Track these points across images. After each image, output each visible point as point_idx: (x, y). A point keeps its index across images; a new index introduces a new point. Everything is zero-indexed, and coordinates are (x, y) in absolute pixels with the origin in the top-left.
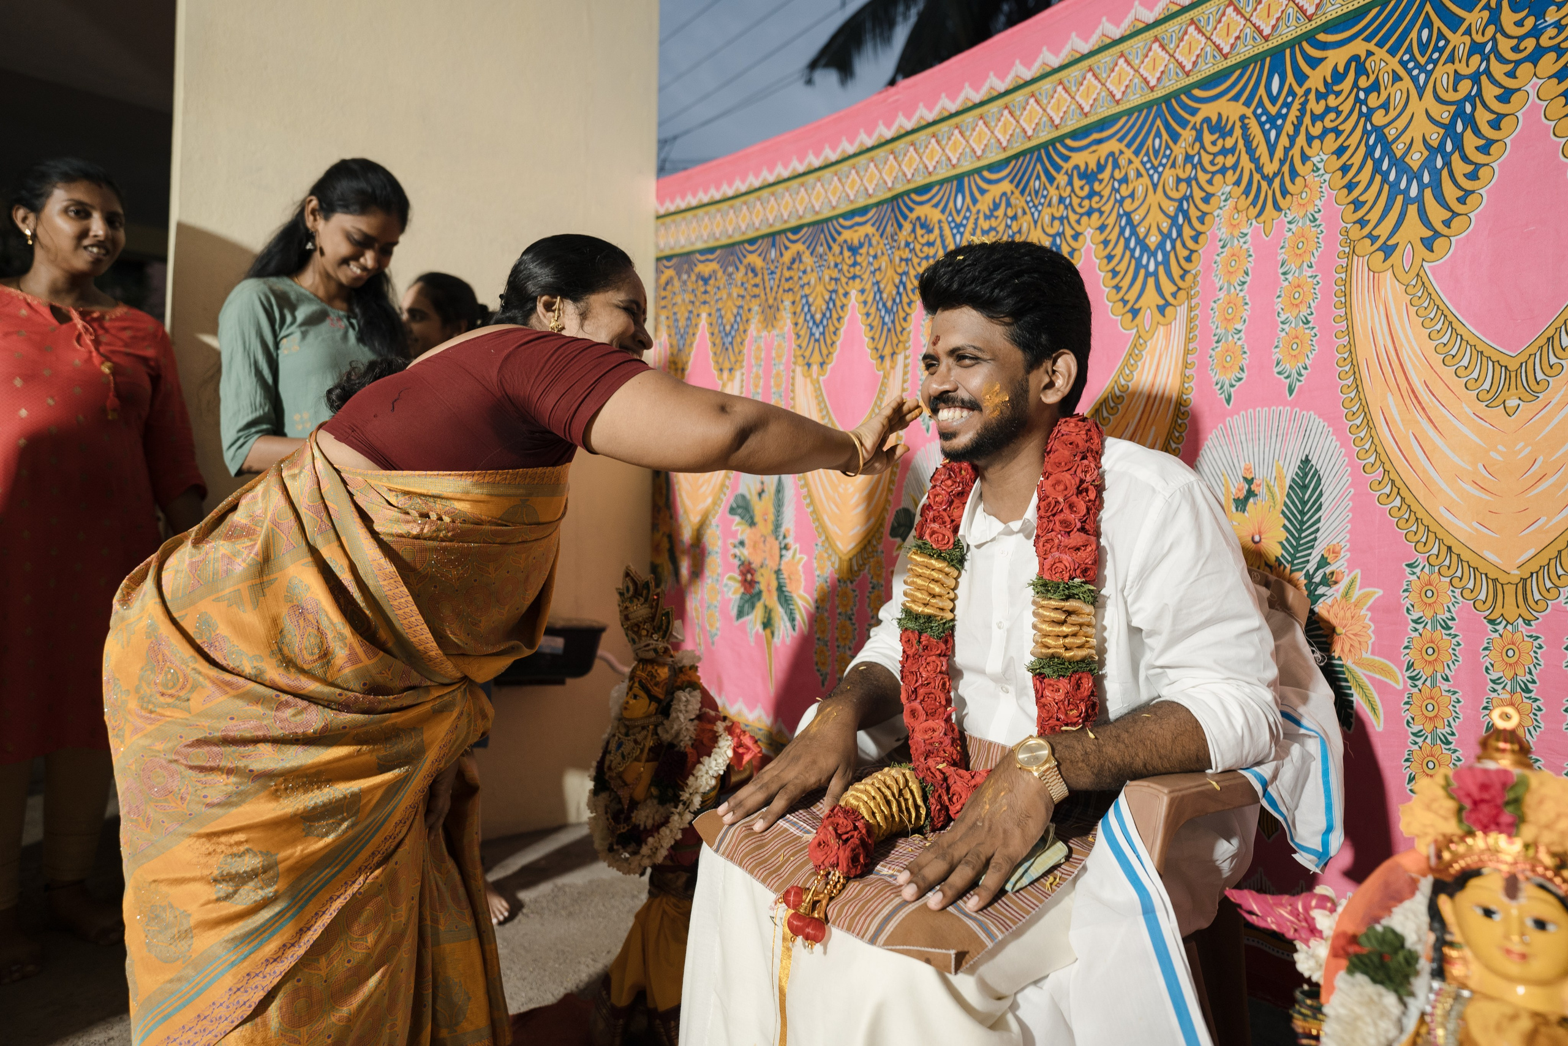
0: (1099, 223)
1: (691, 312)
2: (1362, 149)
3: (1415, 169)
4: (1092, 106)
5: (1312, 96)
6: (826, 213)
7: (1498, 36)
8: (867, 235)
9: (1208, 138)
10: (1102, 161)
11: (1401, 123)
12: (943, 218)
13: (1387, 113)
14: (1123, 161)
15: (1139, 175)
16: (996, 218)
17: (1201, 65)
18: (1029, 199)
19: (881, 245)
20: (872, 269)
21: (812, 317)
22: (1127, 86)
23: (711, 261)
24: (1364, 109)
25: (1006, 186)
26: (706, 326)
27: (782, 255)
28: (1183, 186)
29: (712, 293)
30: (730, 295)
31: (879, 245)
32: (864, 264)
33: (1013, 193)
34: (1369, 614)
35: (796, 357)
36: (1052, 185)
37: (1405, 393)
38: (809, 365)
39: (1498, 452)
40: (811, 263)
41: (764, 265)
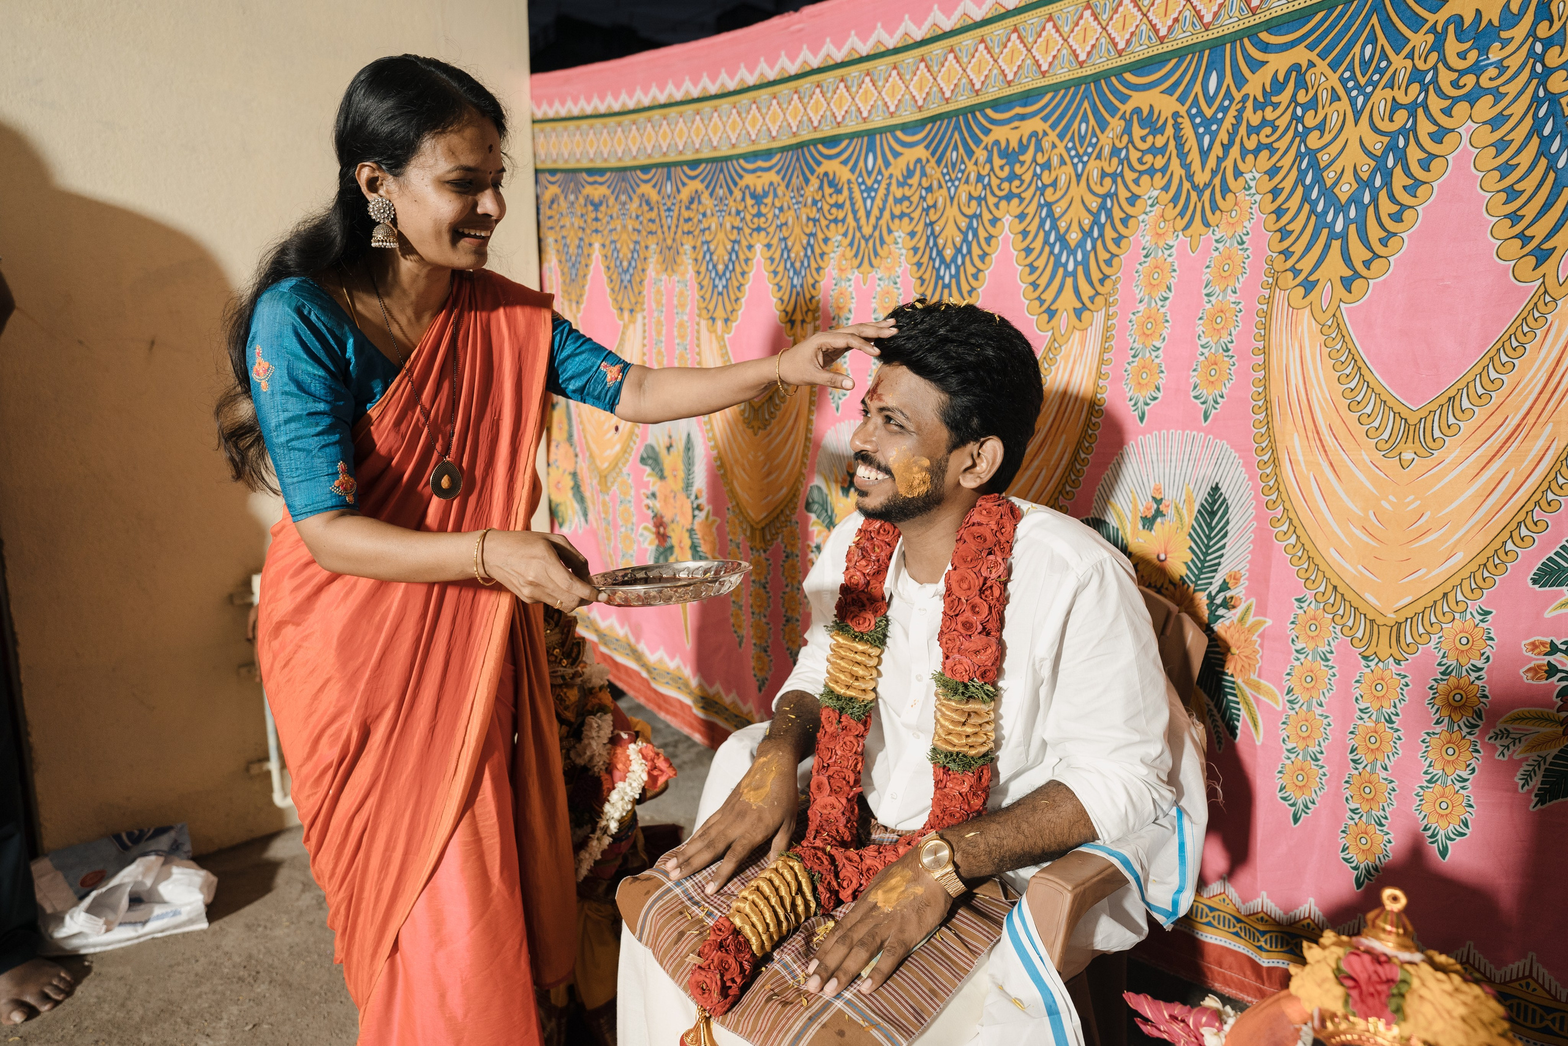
0: (1018, 211)
1: (581, 239)
2: (1294, 173)
3: (1343, 202)
4: (1016, 73)
5: (1249, 104)
6: (725, 151)
7: (1440, 65)
8: (771, 184)
9: (1137, 132)
10: (1025, 141)
11: (1334, 149)
12: (853, 178)
13: (1322, 136)
14: (1046, 144)
15: (1063, 162)
16: (911, 186)
17: (1135, 46)
18: (945, 171)
19: (787, 198)
20: (779, 223)
21: (715, 266)
22: (1054, 57)
23: (601, 184)
24: (1300, 128)
25: (921, 152)
26: (600, 257)
27: (679, 191)
28: (1108, 181)
29: (604, 221)
30: (624, 227)
31: (785, 197)
32: (770, 216)
33: (928, 161)
34: (1259, 641)
35: (699, 309)
36: (970, 159)
37: (1310, 434)
38: (713, 319)
39: (1389, 502)
40: (711, 206)
41: (660, 199)
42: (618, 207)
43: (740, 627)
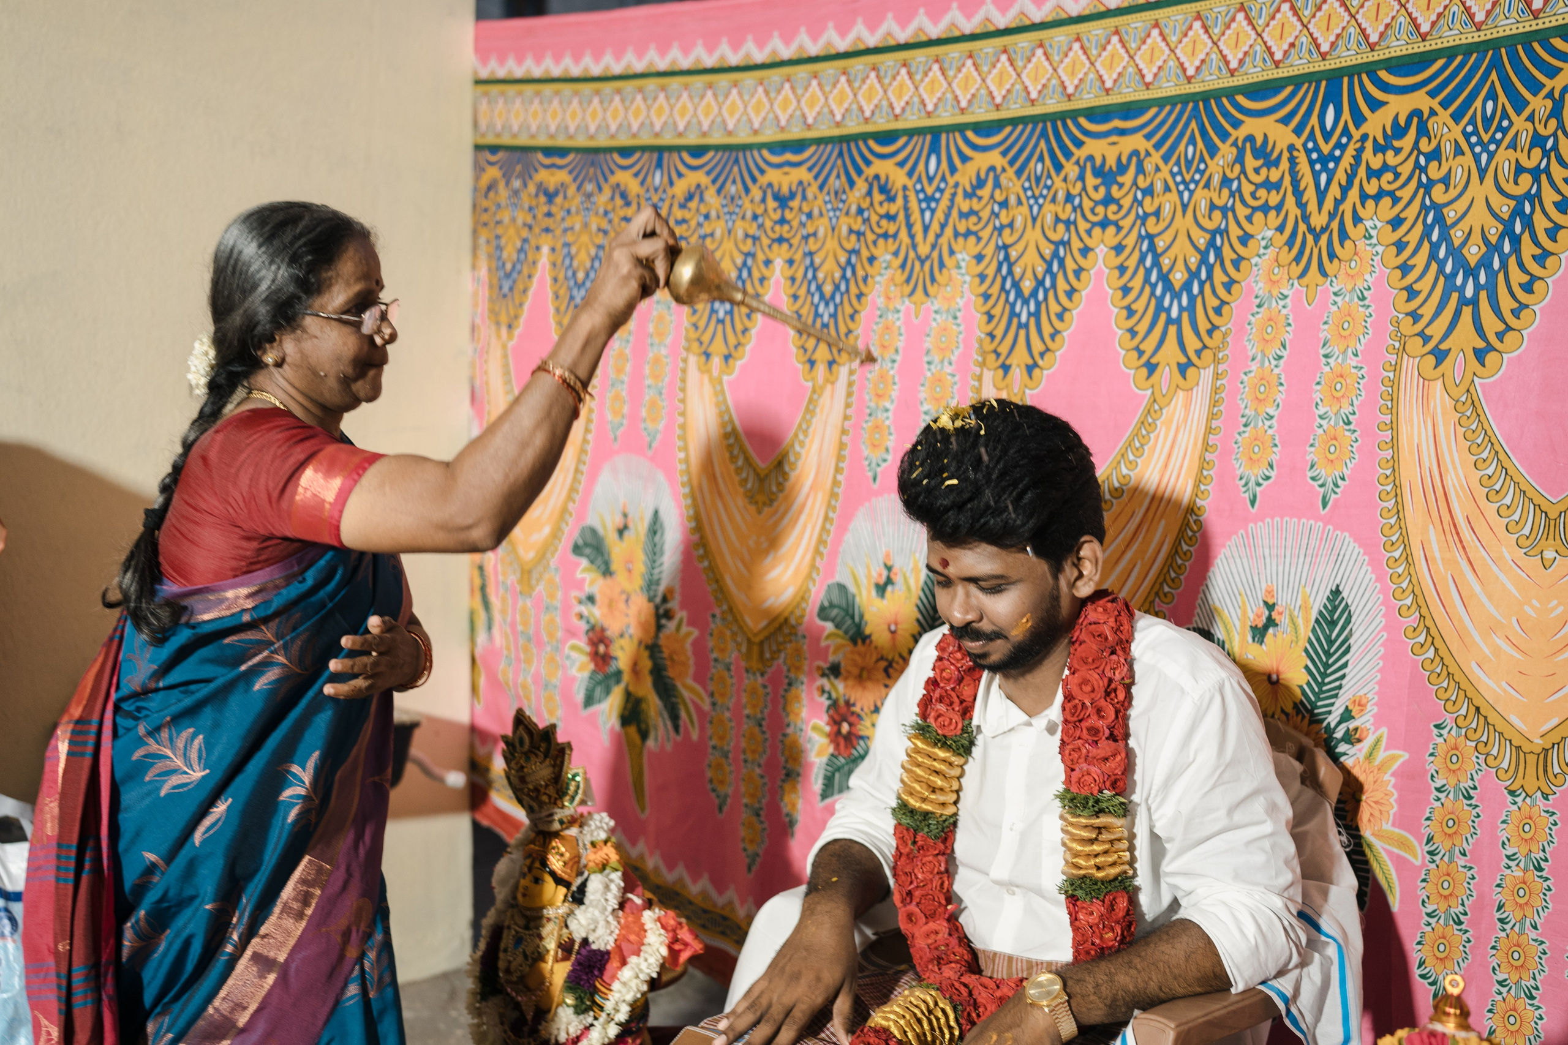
0: (1115, 242)
1: (524, 240)
2: (1419, 228)
3: (1472, 265)
4: (1115, 81)
5: (1369, 145)
7: (1559, 131)
8: (800, 184)
10: (1124, 160)
11: (1461, 205)
12: (910, 184)
13: (1447, 190)
14: (1149, 166)
15: (1167, 189)
16: (980, 198)
17: (1248, 66)
18: (1027, 185)
20: (804, 232)
22: (1160, 68)
23: (560, 167)
24: (1424, 179)
25: (995, 158)
26: (547, 264)
27: (671, 183)
28: (1217, 216)
29: (559, 217)
30: (586, 225)
31: (817, 200)
32: (795, 224)
33: (1004, 170)
34: (1393, 780)
35: (688, 340)
36: (1058, 174)
37: (1446, 527)
38: (707, 355)
39: (1532, 607)
40: (718, 206)
41: (642, 191)
42: (579, 199)
43: (722, 782)
